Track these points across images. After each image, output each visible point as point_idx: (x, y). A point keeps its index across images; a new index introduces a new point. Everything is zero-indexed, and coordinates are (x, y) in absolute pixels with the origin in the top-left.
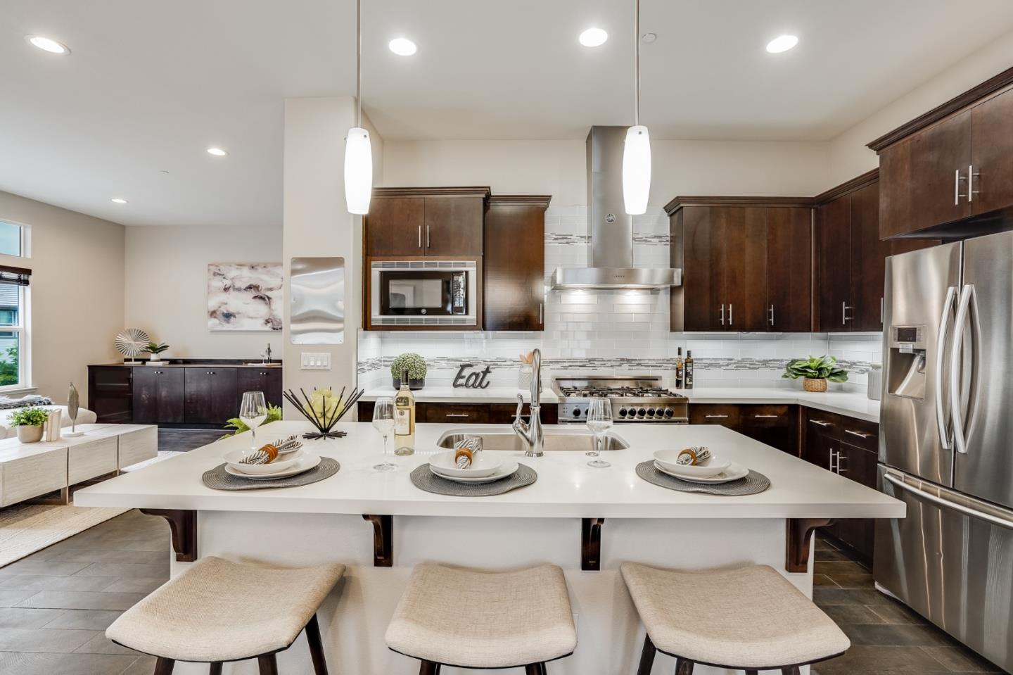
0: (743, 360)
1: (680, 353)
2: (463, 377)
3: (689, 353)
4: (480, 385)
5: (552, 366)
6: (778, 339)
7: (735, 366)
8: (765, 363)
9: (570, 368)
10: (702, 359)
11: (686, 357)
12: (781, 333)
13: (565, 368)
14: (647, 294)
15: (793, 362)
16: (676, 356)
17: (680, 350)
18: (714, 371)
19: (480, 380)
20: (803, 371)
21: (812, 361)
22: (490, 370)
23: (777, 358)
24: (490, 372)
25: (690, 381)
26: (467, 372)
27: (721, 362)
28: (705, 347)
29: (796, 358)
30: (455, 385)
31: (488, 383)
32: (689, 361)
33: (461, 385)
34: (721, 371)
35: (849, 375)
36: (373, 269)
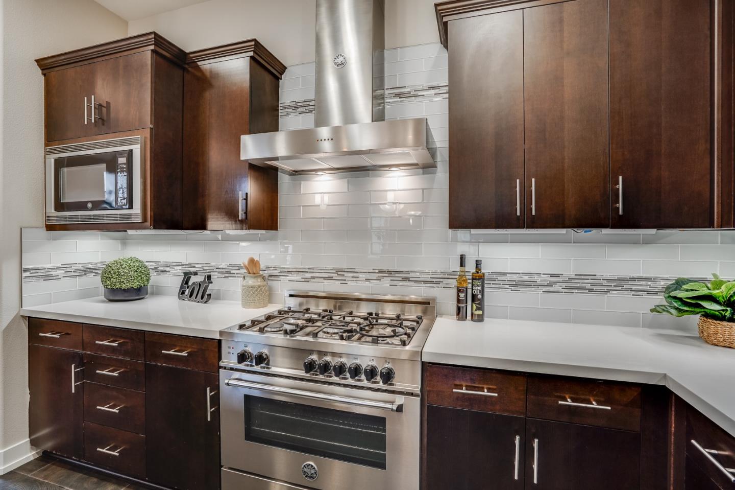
0: (579, 276)
1: (462, 264)
3: (478, 264)
5: (291, 277)
7: (564, 285)
8: (621, 283)
9: (313, 280)
10: (504, 274)
11: (474, 270)
12: (653, 231)
13: (307, 280)
15: (679, 284)
17: (462, 259)
18: (525, 293)
20: (693, 304)
21: (718, 284)
22: (212, 279)
23: (645, 275)
24: (212, 283)
25: (478, 309)
27: (538, 279)
29: (686, 277)
32: (479, 277)
34: (539, 293)
36: (47, 157)
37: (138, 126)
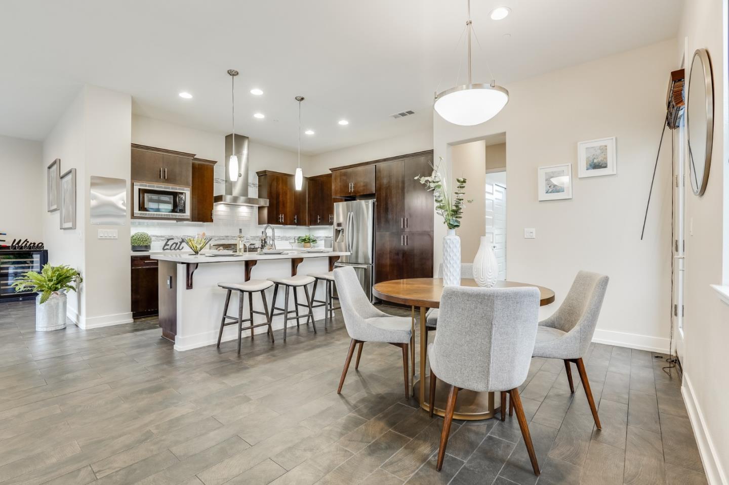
0: (283, 237)
1: (263, 234)
3: (266, 234)
4: (178, 248)
14: (248, 208)
16: (261, 235)
17: (263, 232)
19: (178, 246)
20: (304, 240)
21: (306, 236)
23: (295, 236)
26: (170, 243)
29: (301, 236)
30: (164, 249)
31: (183, 248)
33: (167, 249)
35: (317, 241)
36: (134, 187)
37: (186, 185)
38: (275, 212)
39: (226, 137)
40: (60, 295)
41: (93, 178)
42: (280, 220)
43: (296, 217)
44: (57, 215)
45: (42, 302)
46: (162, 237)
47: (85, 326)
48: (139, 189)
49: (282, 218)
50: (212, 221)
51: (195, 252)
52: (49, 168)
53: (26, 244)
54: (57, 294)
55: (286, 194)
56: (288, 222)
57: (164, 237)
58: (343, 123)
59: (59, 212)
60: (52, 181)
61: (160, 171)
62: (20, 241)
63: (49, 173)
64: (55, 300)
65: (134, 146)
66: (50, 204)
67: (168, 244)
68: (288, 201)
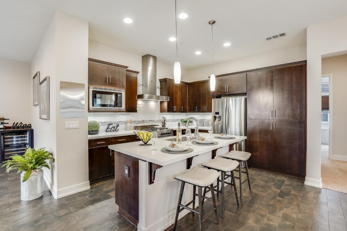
0: (174, 120)
1: (163, 118)
2: (109, 128)
3: (165, 118)
4: (116, 130)
5: (133, 123)
6: (179, 114)
7: (172, 121)
9: (138, 123)
14: (155, 102)
15: (182, 120)
16: (162, 119)
17: (163, 117)
19: (115, 129)
22: (119, 125)
24: (119, 126)
25: (165, 125)
26: (110, 127)
27: (170, 120)
28: (168, 116)
30: (106, 131)
31: (118, 130)
32: (165, 120)
33: (109, 131)
34: (170, 122)
35: (193, 122)
36: (90, 89)
37: (122, 87)
38: (171, 105)
39: (143, 57)
40: (39, 172)
41: (62, 83)
42: (174, 110)
43: (182, 108)
44: (38, 108)
45: (24, 181)
46: (105, 123)
47: (57, 196)
48: (93, 91)
49: (175, 108)
50: (136, 111)
51: (145, 143)
52: (34, 78)
53: (21, 125)
54: (36, 171)
55: (177, 93)
56: (178, 111)
57: (106, 123)
58: (227, 44)
59: (39, 106)
60: (35, 86)
61: (106, 78)
62: (18, 123)
63: (34, 81)
64: (34, 177)
65: (90, 60)
66: (34, 101)
67: (109, 127)
68: (178, 98)
